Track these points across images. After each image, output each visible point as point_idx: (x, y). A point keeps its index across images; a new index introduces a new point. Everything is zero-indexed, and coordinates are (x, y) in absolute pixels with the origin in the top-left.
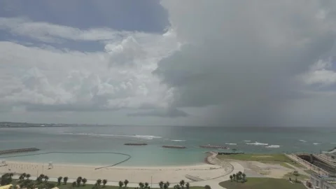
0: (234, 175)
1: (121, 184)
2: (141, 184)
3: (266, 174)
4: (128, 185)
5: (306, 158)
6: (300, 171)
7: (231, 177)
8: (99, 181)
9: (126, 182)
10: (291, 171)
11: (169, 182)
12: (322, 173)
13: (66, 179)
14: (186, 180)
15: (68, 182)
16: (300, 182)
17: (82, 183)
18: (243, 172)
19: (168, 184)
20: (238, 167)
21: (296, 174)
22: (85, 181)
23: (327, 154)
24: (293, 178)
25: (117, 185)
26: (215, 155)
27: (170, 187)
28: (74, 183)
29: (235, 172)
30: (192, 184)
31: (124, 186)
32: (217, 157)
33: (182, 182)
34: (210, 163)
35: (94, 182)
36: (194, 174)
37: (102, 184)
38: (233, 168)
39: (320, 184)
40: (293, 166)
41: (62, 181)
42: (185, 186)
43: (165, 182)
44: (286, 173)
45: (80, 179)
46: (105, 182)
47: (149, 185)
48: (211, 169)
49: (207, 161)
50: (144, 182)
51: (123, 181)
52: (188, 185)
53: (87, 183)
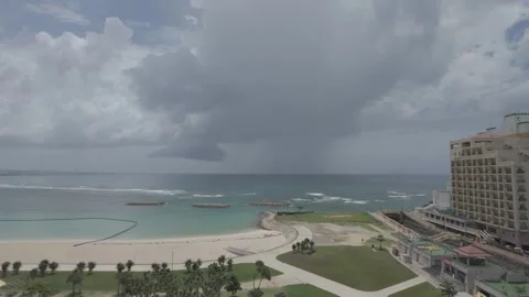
0: (298, 244)
1: (120, 267)
2: (154, 266)
3: (342, 240)
4: (133, 269)
5: (394, 217)
6: (387, 235)
7: (294, 247)
8: (81, 266)
9: (130, 264)
10: (376, 235)
11: (202, 259)
12: (413, 235)
13: (17, 265)
14: (228, 256)
15: (21, 269)
16: (385, 250)
17: (48, 270)
18: (310, 239)
19: (200, 262)
20: (304, 232)
21: (381, 239)
22: (54, 266)
23: (420, 211)
24: (377, 245)
25: (114, 269)
26: (272, 216)
27: (202, 267)
28: (34, 271)
29: (300, 239)
30: (236, 261)
31: (126, 269)
32: (275, 218)
33: (222, 259)
34: (264, 228)
35: (72, 268)
36: (240, 245)
37: (87, 270)
38: (297, 234)
39: (408, 251)
40: (377, 229)
41: (10, 268)
42: (226, 264)
43: (194, 260)
44: (368, 238)
45: (44, 264)
46: (92, 265)
47: (169, 267)
48: (266, 236)
49: (260, 226)
50: (160, 262)
51: (124, 262)
52: (230, 262)
53: (58, 269)
